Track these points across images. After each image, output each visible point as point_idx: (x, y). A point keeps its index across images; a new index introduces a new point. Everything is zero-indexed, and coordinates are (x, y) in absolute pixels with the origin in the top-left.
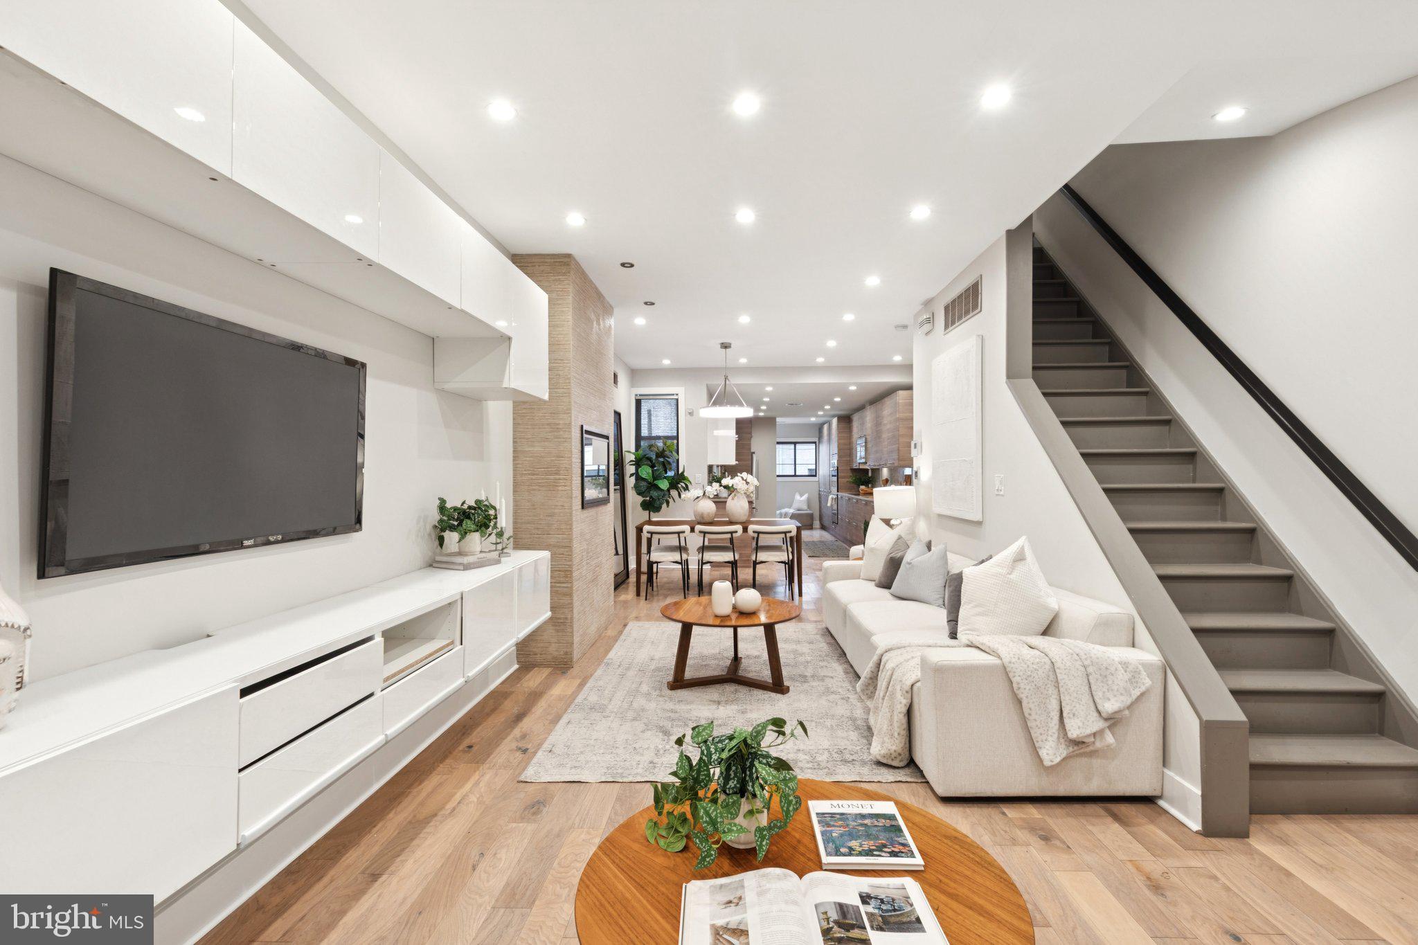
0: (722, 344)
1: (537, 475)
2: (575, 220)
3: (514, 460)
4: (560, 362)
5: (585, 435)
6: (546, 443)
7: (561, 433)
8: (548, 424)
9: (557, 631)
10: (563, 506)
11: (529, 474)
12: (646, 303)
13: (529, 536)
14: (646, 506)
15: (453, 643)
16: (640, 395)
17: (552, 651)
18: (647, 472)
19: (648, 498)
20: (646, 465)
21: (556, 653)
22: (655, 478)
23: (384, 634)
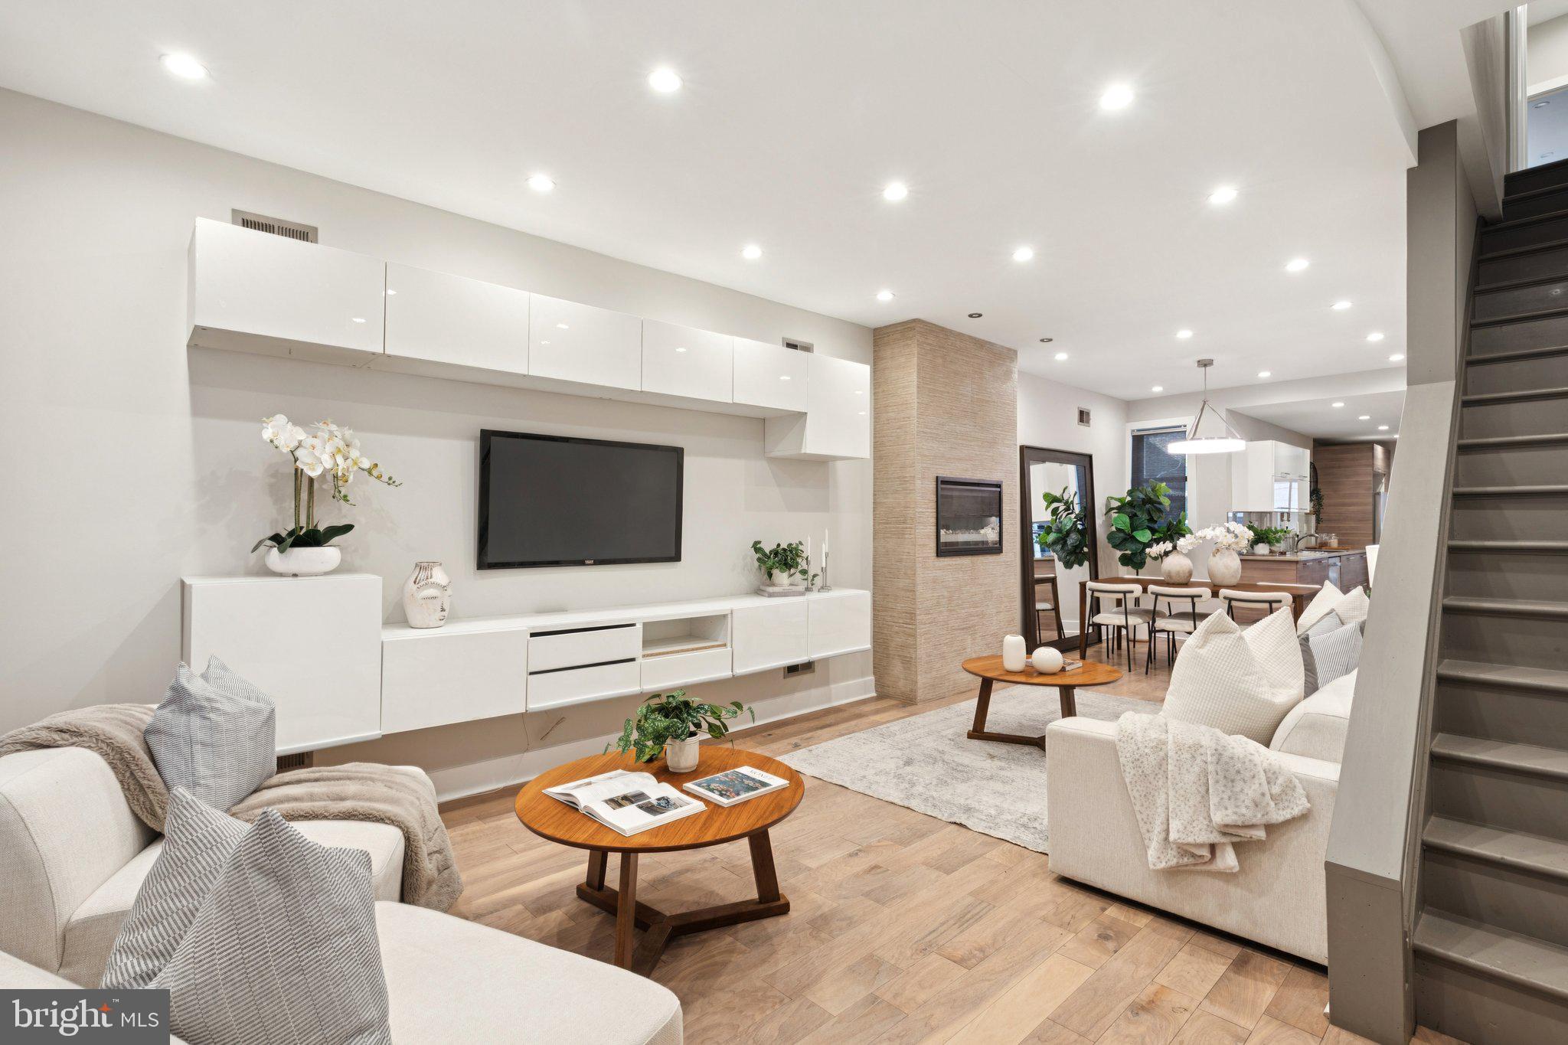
0: (1199, 361)
1: (890, 523)
2: (885, 296)
3: (874, 511)
4: (907, 419)
5: (940, 486)
6: (897, 496)
7: (908, 485)
8: (898, 478)
9: (904, 668)
10: (908, 553)
11: (884, 523)
12: (1042, 340)
14: (1125, 560)
15: (725, 645)
16: (1138, 430)
17: (901, 683)
18: (1123, 521)
19: (1129, 552)
20: (1123, 513)
21: (903, 689)
22: (1134, 528)
23: (645, 625)
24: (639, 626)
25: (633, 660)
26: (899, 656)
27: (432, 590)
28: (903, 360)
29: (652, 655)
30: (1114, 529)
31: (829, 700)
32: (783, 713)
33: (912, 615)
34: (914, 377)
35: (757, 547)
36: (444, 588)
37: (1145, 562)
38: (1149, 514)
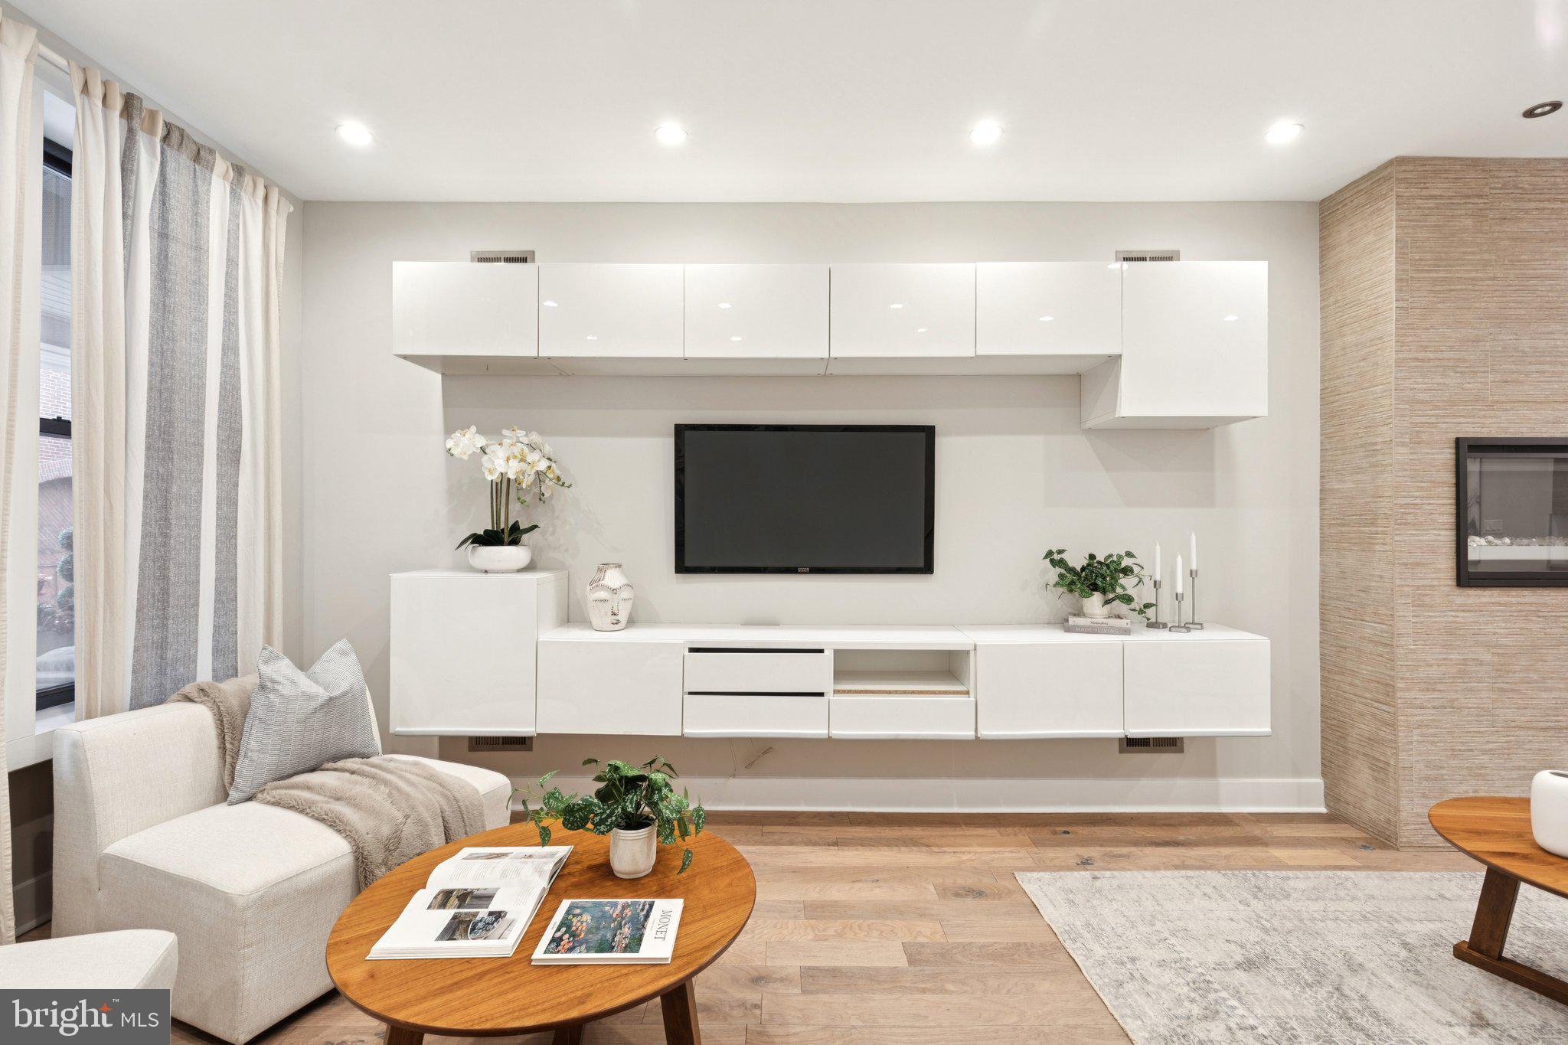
1: (1348, 525)
2: (1282, 135)
3: (1321, 504)
4: (1378, 342)
5: (1463, 453)
6: (1359, 476)
7: (1380, 457)
8: (1362, 446)
9: (1376, 779)
10: (1381, 577)
11: (1339, 525)
13: (1338, 619)
15: (967, 693)
17: (1369, 804)
21: (1374, 816)
23: (837, 652)
24: (829, 654)
25: (821, 694)
26: (1364, 754)
27: (602, 592)
28: (1371, 238)
29: (844, 692)
31: (1216, 801)
32: (1115, 803)
33: (1388, 688)
34: (1392, 263)
35: (1055, 559)
36: (614, 591)
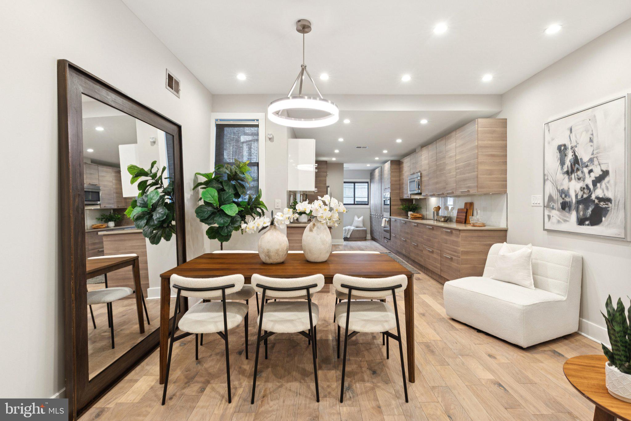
14: (213, 234)
16: (221, 120)
18: (212, 195)
19: (216, 225)
20: (212, 187)
22: (222, 202)
30: (201, 203)
37: (231, 235)
38: (234, 187)
